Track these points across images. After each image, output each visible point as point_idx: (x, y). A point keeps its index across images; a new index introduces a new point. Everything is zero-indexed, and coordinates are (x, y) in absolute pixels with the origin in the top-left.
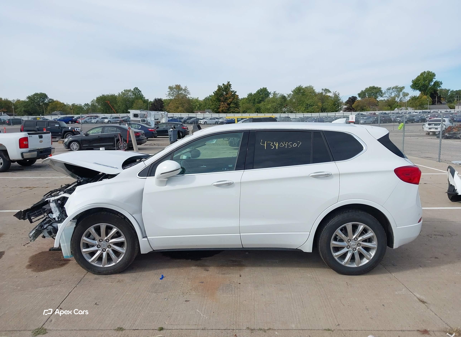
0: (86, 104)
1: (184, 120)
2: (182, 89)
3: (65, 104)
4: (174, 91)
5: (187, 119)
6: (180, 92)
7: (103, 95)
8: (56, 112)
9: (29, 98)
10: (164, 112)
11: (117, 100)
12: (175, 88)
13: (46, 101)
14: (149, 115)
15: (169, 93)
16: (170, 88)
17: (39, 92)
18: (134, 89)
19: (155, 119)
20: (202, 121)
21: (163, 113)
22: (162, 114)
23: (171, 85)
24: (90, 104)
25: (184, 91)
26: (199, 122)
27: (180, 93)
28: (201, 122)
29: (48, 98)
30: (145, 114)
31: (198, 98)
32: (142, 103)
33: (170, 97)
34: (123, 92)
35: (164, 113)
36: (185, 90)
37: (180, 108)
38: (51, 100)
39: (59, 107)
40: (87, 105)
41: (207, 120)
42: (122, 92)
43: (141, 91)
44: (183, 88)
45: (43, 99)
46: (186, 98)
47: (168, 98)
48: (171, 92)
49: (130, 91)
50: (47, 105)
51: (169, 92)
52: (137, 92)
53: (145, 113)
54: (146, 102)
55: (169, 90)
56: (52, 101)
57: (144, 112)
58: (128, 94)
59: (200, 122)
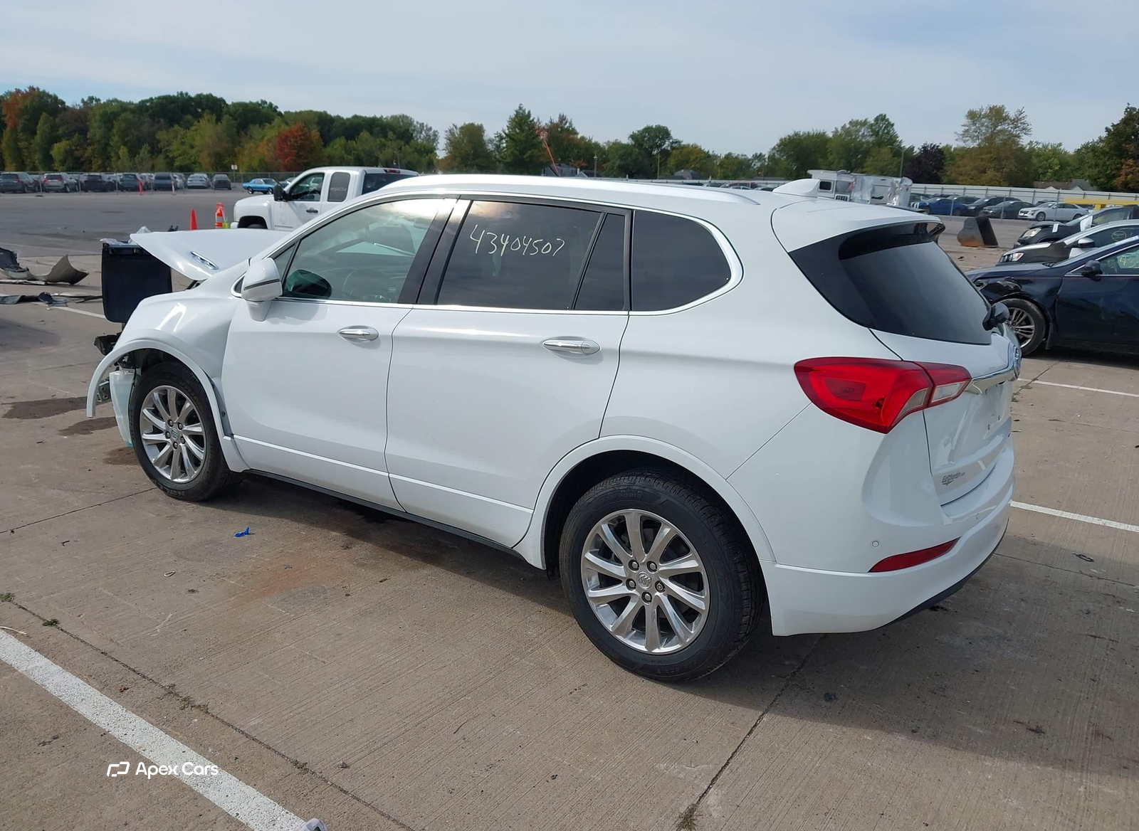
0: (756, 154)
1: (977, 206)
2: (1006, 119)
3: (711, 153)
4: (982, 125)
5: (988, 204)
6: (999, 128)
7: (796, 134)
8: (683, 171)
9: (633, 137)
10: (899, 180)
11: (827, 146)
12: (986, 116)
13: (666, 145)
14: (858, 187)
15: (966, 131)
16: (973, 116)
17: (654, 124)
18: (877, 119)
19: (873, 198)
20: (1030, 210)
21: (897, 182)
22: (893, 185)
23: (976, 108)
24: (767, 156)
25: (1013, 124)
26: (1022, 212)
27: (1000, 131)
28: (1026, 212)
29: (671, 138)
30: (850, 183)
31: (1060, 144)
32: (890, 156)
33: (965, 141)
34: (848, 126)
35: (901, 182)
36: (1016, 121)
37: (990, 173)
38: (676, 142)
39: (694, 161)
40: (759, 157)
41: (1047, 208)
42: (843, 127)
43: (893, 125)
44: (1012, 115)
45: (660, 139)
46: (1017, 143)
47: (961, 144)
48: (973, 128)
49: (864, 123)
50: (665, 153)
51: (967, 128)
52: (882, 129)
53: (851, 181)
54: (897, 152)
55: (966, 121)
56: (677, 146)
57: (847, 178)
58: (858, 131)
59: (1022, 214)
